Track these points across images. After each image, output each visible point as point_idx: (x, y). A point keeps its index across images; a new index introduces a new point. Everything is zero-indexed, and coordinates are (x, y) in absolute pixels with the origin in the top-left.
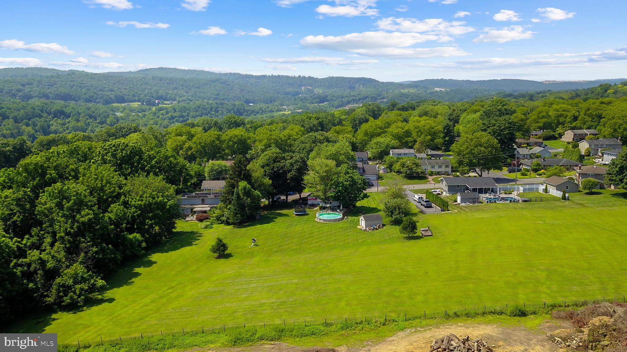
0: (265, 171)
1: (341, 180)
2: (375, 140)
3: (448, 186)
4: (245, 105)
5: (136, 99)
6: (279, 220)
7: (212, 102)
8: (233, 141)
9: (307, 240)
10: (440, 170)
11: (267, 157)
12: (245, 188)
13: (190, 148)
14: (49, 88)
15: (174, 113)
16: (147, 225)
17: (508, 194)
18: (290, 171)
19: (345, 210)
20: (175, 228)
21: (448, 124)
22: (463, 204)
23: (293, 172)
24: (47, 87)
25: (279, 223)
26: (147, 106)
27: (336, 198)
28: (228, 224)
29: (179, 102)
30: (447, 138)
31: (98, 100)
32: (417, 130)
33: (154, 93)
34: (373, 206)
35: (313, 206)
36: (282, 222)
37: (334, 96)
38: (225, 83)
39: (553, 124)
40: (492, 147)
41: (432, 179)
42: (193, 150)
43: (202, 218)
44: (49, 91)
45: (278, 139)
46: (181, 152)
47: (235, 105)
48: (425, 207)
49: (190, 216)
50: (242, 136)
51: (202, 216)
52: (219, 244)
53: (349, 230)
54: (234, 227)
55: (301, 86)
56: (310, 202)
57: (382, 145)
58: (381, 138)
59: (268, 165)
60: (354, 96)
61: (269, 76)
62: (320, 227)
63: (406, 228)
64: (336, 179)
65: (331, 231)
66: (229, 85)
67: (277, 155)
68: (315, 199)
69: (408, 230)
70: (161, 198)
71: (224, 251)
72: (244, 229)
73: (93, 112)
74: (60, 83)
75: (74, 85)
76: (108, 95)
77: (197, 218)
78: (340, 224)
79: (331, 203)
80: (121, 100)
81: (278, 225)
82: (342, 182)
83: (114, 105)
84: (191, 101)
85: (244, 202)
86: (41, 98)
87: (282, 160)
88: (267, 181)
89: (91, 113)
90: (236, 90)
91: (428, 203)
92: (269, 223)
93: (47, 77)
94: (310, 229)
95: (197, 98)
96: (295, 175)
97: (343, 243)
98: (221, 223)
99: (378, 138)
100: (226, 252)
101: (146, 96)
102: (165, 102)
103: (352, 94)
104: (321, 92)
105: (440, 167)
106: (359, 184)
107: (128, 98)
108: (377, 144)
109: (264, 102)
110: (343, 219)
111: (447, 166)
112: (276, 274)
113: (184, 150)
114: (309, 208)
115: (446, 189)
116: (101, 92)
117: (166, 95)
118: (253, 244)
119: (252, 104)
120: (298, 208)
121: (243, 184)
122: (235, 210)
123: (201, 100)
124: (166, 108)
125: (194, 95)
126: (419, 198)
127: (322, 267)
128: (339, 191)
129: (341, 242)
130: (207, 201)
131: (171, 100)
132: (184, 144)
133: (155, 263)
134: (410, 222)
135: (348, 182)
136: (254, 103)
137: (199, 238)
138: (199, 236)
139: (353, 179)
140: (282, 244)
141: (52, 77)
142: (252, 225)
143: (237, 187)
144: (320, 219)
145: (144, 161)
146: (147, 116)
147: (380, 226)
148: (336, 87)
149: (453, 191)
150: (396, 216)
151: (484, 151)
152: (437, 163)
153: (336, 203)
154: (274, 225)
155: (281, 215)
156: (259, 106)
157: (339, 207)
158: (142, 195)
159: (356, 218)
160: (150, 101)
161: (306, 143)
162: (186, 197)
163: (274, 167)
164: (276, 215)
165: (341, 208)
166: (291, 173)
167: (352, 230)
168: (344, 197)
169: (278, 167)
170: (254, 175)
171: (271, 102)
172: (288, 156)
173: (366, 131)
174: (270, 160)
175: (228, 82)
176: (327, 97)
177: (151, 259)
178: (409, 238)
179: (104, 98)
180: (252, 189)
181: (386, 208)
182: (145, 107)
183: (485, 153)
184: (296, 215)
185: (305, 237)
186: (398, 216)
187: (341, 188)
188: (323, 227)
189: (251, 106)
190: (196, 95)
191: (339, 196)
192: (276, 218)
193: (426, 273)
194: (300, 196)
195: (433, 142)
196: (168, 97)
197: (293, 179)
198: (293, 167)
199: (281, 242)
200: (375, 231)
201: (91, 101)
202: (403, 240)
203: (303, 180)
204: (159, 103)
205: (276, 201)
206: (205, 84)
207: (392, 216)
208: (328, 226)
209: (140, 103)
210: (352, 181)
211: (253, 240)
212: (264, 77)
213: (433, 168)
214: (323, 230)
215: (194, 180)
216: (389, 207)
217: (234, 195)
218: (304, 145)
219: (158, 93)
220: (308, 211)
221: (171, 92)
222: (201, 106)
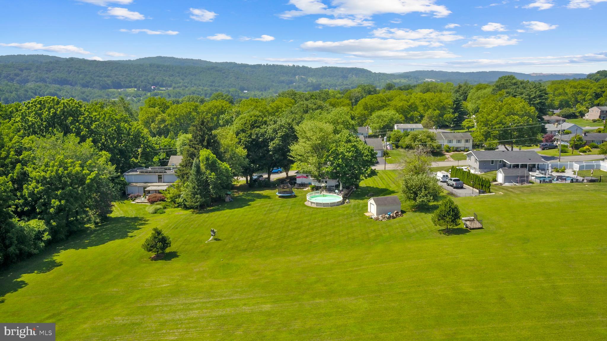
0: (240, 139)
1: (341, 150)
2: (375, 114)
3: (480, 162)
4: (240, 92)
5: (133, 85)
6: (258, 203)
7: (207, 88)
8: (212, 112)
9: (292, 233)
10: (459, 145)
11: (243, 121)
12: (207, 159)
13: (163, 121)
14: (47, 74)
15: (169, 98)
16: (53, 207)
17: (561, 172)
18: (272, 139)
19: (345, 191)
20: (111, 212)
21: (457, 99)
22: (507, 184)
23: (276, 141)
24: (45, 72)
25: (255, 207)
26: (142, 92)
27: (334, 175)
28: (186, 208)
29: (174, 88)
30: (456, 115)
31: (95, 85)
32: (424, 103)
33: (150, 80)
34: (382, 186)
35: (303, 185)
36: (260, 206)
37: (328, 85)
38: (221, 71)
39: (570, 103)
40: (529, 115)
41: (451, 156)
42: (166, 123)
43: (154, 199)
44: (47, 76)
45: (265, 111)
46: (152, 124)
47: (229, 92)
48: (455, 188)
49: (142, 196)
50: (223, 107)
51: (156, 197)
52: (155, 238)
53: (353, 219)
54: (193, 213)
55: (295, 75)
56: (299, 181)
57: (385, 119)
58: (384, 111)
59: (243, 131)
60: (347, 85)
61: (264, 65)
62: (312, 214)
63: (445, 216)
64: (334, 148)
65: (327, 219)
66: (224, 73)
67: (256, 118)
68: (305, 177)
69: (447, 219)
70: (78, 168)
71: (163, 248)
72: (205, 215)
73: (87, 96)
74: (59, 68)
75: (72, 71)
76: (105, 81)
77: (149, 200)
78: (340, 210)
79: (326, 182)
80: (118, 86)
81: (253, 210)
82: (342, 152)
83: (110, 90)
84: (186, 87)
85: (207, 177)
86: (37, 82)
87: (263, 125)
88: (242, 151)
89: (85, 97)
90: (231, 78)
91: (458, 182)
92: (242, 207)
93: (46, 63)
94: (298, 216)
95: (193, 85)
96: (278, 145)
97: (346, 237)
98: (178, 207)
99: (379, 111)
100: (168, 250)
101: (142, 82)
102: (161, 88)
103: (345, 83)
104: (314, 81)
105: (459, 141)
106: (366, 156)
107: (124, 84)
108: (379, 117)
109: (258, 89)
110: (343, 202)
111: (467, 141)
112: (237, 292)
113: (156, 123)
114: (298, 189)
115: (477, 165)
116: (98, 78)
117: (162, 82)
118: (212, 237)
119: (247, 91)
120: (283, 188)
121: (205, 153)
122: (194, 188)
123: (196, 87)
124: (161, 94)
125: (190, 82)
126: (444, 176)
127: (314, 279)
128: (339, 165)
129: (343, 236)
130: (165, 178)
131: (167, 86)
132: (157, 116)
133: (60, 265)
134: (450, 207)
135: (351, 153)
136: (248, 91)
137: (141, 227)
138: (142, 224)
139: (357, 150)
140: (254, 238)
141: (51, 63)
142: (218, 210)
143: (198, 158)
144: (312, 203)
145: (80, 124)
146: (141, 101)
147: (398, 212)
148: (329, 76)
149: (485, 168)
150: (421, 200)
151: (518, 120)
152: (455, 137)
153: (333, 183)
154: (248, 209)
155: (260, 197)
156: (253, 93)
157: (337, 187)
158: (47, 162)
159: (361, 201)
160: (146, 87)
161: (296, 113)
162: (138, 173)
163: (251, 134)
164: (254, 196)
165: (341, 188)
166: (274, 142)
167: (357, 218)
168: (345, 174)
169: (257, 134)
170: (222, 142)
171: (265, 90)
172: (271, 120)
173: (366, 104)
174: (247, 125)
175: (224, 70)
176: (321, 85)
177: (55, 258)
178: (449, 232)
179: (101, 83)
180: (218, 161)
181: (407, 187)
182: (141, 92)
183: (520, 122)
184: (280, 197)
185: (290, 228)
186: (425, 199)
187: (340, 160)
188: (316, 214)
189: (245, 93)
190: (192, 82)
191: (337, 172)
192: (253, 200)
193: (501, 298)
194: (287, 174)
195: (443, 117)
196: (164, 83)
197: (277, 150)
198: (277, 134)
199: (253, 235)
200: (392, 220)
201: (88, 87)
202: (438, 235)
203: (289, 151)
204: (154, 89)
205: (255, 180)
206: (201, 72)
207: (415, 199)
208: (324, 212)
209: (136, 89)
210: (356, 152)
211: (213, 231)
212: (259, 66)
213: (450, 142)
214: (315, 218)
215: (163, 156)
216: (412, 186)
217: (193, 168)
218: (293, 116)
219: (154, 79)
220: (295, 191)
221: (167, 78)
222: (196, 92)
